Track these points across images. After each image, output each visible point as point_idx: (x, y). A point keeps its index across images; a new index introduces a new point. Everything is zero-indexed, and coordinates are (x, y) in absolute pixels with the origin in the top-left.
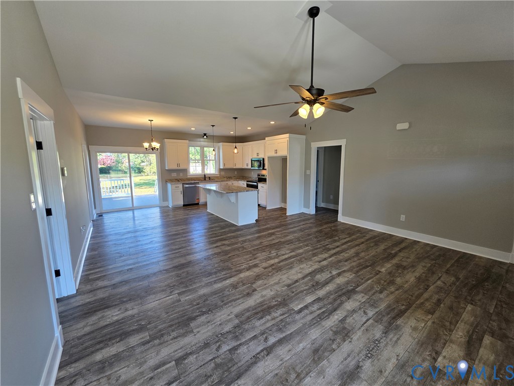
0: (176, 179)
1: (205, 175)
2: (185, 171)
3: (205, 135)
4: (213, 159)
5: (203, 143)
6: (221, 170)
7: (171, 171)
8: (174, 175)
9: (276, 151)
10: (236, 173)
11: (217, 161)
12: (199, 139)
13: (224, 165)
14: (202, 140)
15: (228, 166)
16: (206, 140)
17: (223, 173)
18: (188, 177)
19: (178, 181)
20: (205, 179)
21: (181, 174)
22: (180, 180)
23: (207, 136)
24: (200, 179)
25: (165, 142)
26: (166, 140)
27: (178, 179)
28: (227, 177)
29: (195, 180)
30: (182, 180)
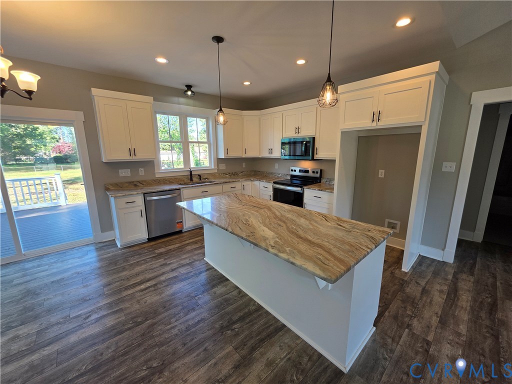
0: (130, 183)
1: (191, 172)
2: (150, 164)
3: (189, 87)
4: (205, 140)
5: (184, 108)
6: (220, 161)
7: (115, 165)
8: (125, 173)
9: (298, 130)
10: (244, 165)
11: (212, 143)
12: (176, 99)
13: (227, 151)
14: (182, 100)
15: (233, 154)
16: (191, 102)
17: (223, 167)
18: (157, 176)
19: (136, 185)
20: (191, 180)
21: (142, 172)
22: (138, 184)
23: (192, 92)
24: (181, 181)
25: (94, 96)
26: (95, 91)
27: (134, 182)
28: (229, 173)
29: (171, 181)
30: (143, 185)
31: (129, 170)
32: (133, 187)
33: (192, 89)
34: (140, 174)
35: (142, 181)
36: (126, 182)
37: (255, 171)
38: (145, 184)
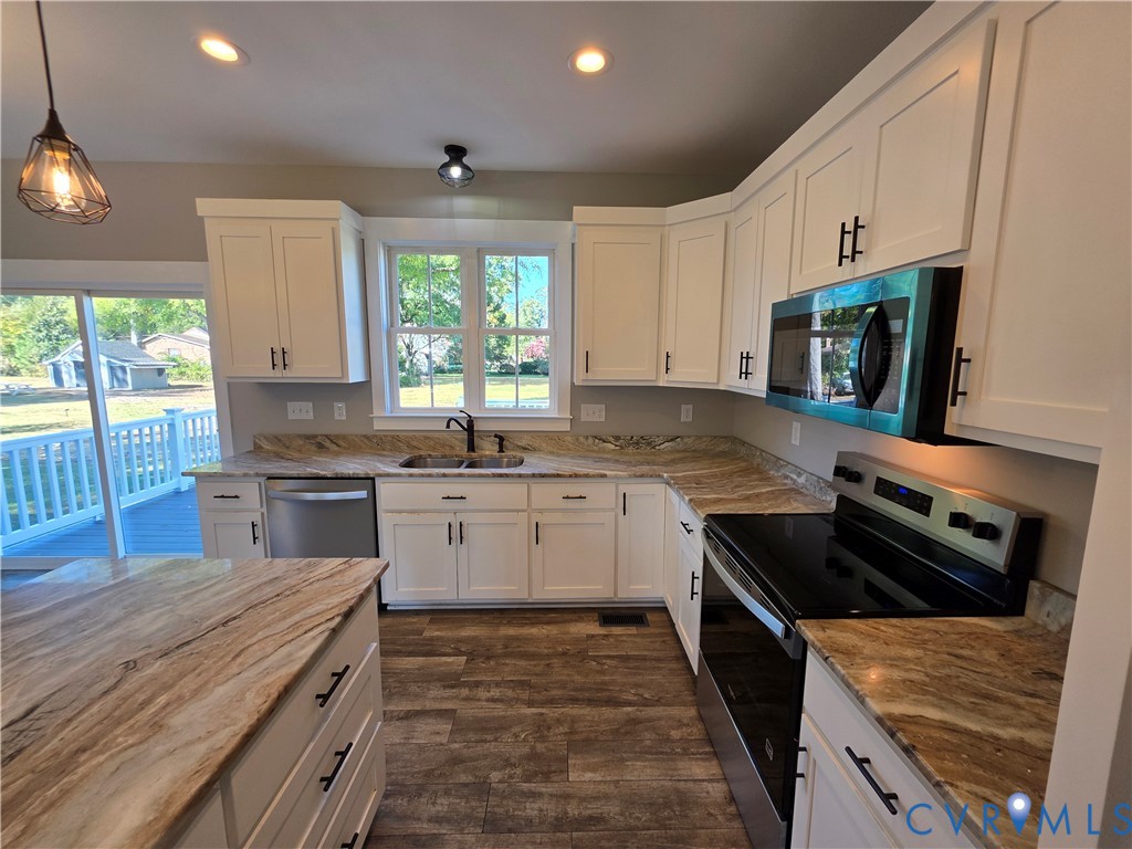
0: (308, 437)
1: (471, 421)
8: (300, 411)
10: (687, 413)
13: (587, 362)
17: (594, 413)
18: (378, 426)
19: (320, 446)
20: (471, 449)
21: (340, 410)
22: (327, 443)
23: (465, 168)
24: (443, 446)
25: (202, 219)
26: (204, 206)
27: (317, 436)
28: (617, 438)
29: (414, 443)
30: (338, 445)
31: (311, 404)
32: (314, 448)
33: (465, 160)
34: (337, 417)
35: (337, 436)
36: (299, 436)
37: (734, 440)
38: (343, 444)
